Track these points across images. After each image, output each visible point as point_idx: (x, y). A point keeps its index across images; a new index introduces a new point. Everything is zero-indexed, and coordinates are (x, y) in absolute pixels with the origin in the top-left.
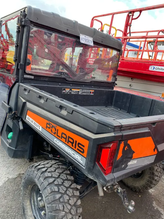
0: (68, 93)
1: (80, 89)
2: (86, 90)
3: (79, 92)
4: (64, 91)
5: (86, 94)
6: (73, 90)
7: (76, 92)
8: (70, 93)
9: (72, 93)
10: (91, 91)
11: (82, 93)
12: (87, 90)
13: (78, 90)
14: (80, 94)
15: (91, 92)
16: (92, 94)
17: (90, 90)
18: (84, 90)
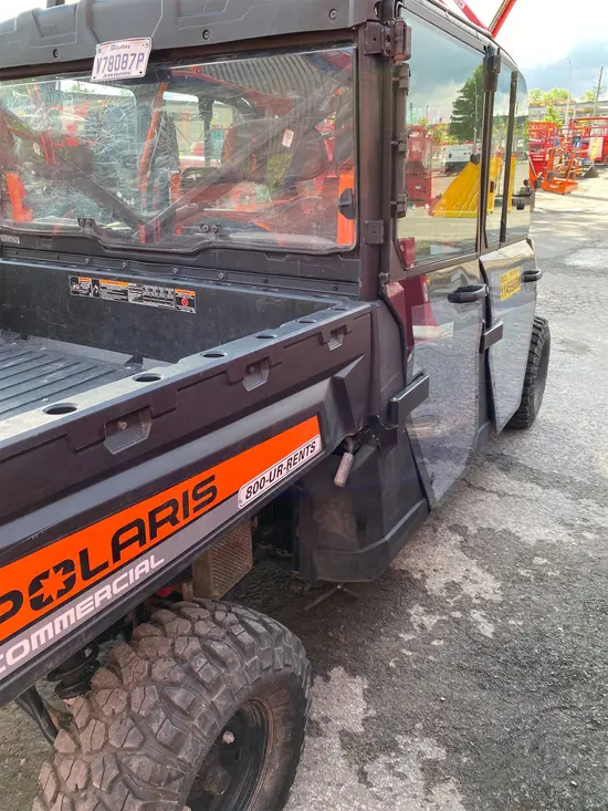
0: (88, 294)
1: (129, 280)
2: (154, 288)
3: (125, 293)
4: (75, 287)
5: (156, 305)
6: (103, 283)
7: (116, 292)
8: (95, 294)
9: (104, 296)
10: (181, 293)
11: (140, 299)
12: (161, 289)
13: (122, 286)
14: (130, 301)
15: (179, 300)
16: (185, 309)
17: (177, 291)
18: (147, 287)
